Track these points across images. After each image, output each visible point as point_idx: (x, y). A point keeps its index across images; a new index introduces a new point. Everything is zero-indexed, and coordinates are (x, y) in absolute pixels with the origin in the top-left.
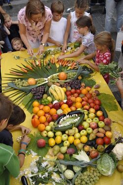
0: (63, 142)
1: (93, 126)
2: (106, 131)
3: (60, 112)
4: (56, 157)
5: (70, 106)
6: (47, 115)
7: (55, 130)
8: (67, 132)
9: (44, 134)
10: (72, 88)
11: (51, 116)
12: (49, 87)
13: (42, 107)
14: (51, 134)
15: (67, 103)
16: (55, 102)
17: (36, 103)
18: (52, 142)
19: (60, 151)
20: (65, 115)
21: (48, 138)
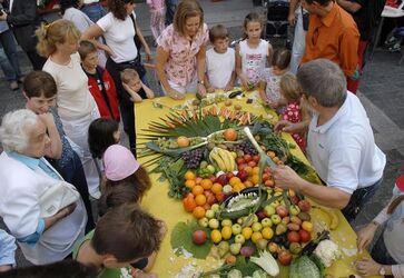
0: (233, 236)
1: (282, 212)
2: (302, 221)
3: (227, 189)
4: (223, 261)
5: (243, 180)
6: (207, 193)
7: (221, 217)
8: (240, 221)
9: (204, 223)
10: (245, 153)
11: (214, 195)
12: (210, 151)
13: (199, 180)
14: (214, 223)
15: (238, 175)
16: (220, 173)
17: (190, 174)
18: (216, 235)
19: (229, 251)
20: (235, 194)
21: (210, 229)
